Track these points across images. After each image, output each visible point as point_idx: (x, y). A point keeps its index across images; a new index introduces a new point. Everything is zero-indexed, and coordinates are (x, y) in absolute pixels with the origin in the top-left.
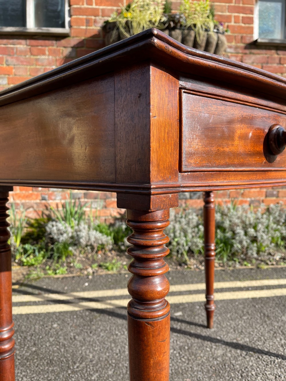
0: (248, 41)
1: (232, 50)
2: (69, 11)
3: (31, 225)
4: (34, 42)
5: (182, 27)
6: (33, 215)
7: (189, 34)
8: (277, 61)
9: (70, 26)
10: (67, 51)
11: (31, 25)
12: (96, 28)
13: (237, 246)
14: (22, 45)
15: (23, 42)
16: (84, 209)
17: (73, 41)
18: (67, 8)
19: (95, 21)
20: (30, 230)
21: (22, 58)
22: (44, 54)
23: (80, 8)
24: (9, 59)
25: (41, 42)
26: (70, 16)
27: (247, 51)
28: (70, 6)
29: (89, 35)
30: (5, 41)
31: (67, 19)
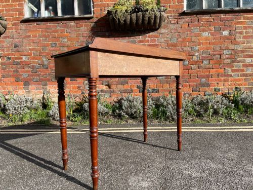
0: (181, 11)
1: (172, 18)
2: (93, 6)
3: (78, 105)
4: (78, 22)
5: (142, 11)
6: (78, 100)
7: (145, 14)
8: (197, 21)
9: (94, 13)
10: (92, 25)
11: (77, 14)
12: (105, 13)
13: (168, 114)
14: (73, 23)
15: (73, 22)
16: (101, 97)
17: (95, 20)
18: (92, 4)
19: (105, 10)
20: (77, 107)
21: (73, 29)
22: (82, 27)
23: (98, 4)
24: (68, 30)
25: (81, 21)
26: (93, 8)
27: (180, 17)
28: (93, 3)
29: (102, 16)
30: (65, 22)
31: (92, 9)
